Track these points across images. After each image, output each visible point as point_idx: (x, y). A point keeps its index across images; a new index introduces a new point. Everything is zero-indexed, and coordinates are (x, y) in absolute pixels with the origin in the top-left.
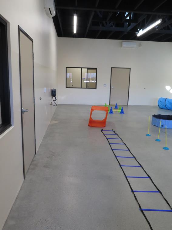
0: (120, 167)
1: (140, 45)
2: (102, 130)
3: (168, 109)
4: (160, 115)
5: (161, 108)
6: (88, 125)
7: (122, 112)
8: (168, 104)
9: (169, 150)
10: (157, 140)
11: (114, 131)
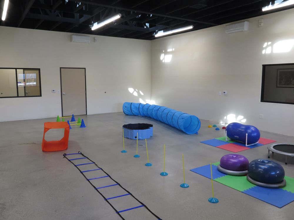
0: (105, 201)
1: (94, 40)
2: (65, 155)
3: (135, 114)
4: (130, 124)
5: (127, 115)
6: (42, 150)
7: (83, 125)
8: (134, 110)
9: (152, 166)
10: (136, 156)
11: (81, 154)
